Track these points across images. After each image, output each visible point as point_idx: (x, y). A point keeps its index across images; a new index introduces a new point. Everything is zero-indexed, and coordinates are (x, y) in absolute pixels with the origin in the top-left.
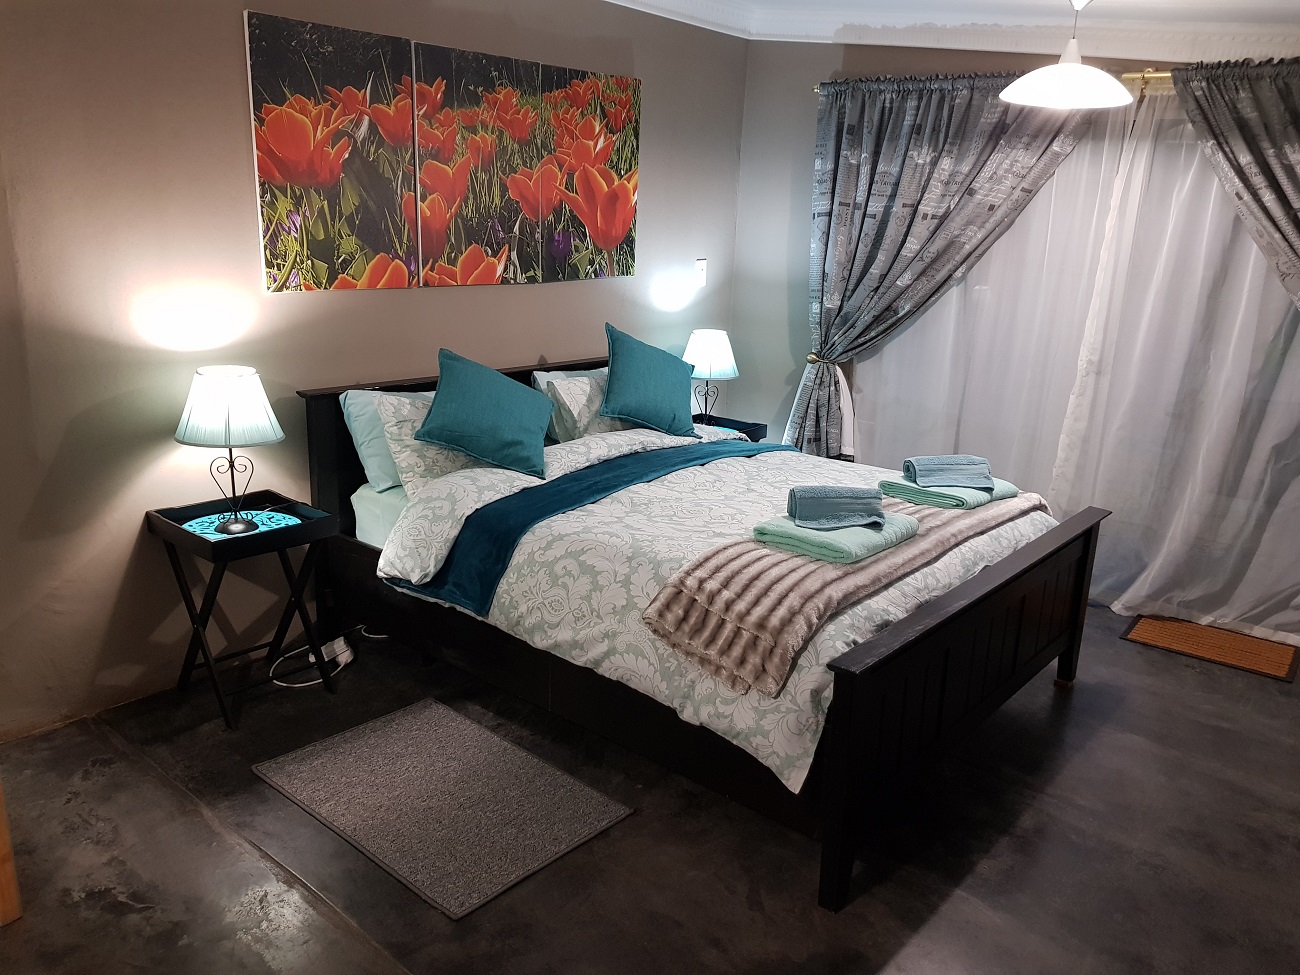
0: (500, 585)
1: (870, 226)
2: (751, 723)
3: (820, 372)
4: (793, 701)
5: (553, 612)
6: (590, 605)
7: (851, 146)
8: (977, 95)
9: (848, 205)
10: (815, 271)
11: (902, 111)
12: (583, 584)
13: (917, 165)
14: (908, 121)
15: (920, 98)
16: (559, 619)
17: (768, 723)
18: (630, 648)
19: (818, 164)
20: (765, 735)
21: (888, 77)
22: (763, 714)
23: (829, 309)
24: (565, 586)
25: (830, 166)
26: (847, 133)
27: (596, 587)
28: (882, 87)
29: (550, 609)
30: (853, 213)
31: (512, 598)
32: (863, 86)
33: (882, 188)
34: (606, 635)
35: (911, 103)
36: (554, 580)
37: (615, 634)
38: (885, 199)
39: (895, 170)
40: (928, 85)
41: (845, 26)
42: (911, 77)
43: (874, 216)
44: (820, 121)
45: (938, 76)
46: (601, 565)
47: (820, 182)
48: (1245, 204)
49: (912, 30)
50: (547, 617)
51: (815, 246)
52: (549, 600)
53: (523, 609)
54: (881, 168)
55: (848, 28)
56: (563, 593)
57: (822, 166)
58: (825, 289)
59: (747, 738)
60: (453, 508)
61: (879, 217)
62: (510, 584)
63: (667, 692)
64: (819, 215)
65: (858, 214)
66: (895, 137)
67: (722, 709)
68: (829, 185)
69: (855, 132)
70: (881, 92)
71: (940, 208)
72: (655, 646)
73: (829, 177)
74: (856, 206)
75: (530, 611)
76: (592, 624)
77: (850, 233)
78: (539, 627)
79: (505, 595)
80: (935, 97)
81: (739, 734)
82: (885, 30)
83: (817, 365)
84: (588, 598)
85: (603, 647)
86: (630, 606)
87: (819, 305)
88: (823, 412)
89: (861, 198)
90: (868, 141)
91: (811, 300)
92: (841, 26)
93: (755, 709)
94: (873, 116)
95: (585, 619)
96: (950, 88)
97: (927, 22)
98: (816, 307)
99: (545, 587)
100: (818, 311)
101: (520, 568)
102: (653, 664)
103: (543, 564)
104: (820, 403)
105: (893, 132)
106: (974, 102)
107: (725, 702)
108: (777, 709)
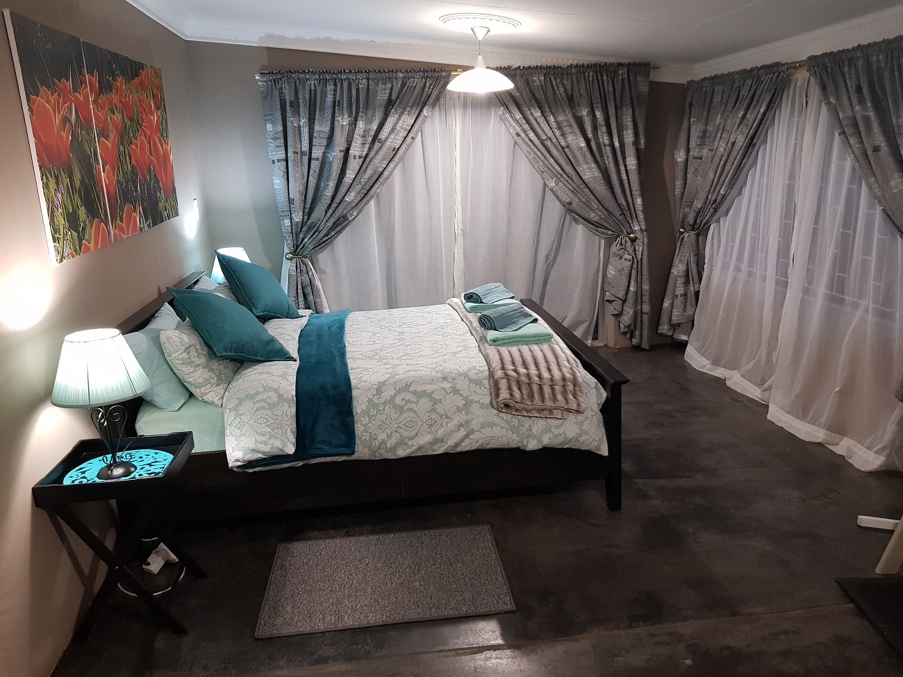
0: (356, 429)
1: (315, 165)
2: (578, 431)
3: (298, 265)
4: (592, 410)
5: (409, 429)
6: (438, 413)
7: (294, 115)
8: (371, 83)
9: (297, 153)
10: (281, 198)
11: (324, 94)
12: (425, 404)
13: (342, 126)
14: (329, 98)
15: (335, 85)
16: (416, 431)
17: (585, 427)
18: (483, 426)
19: (269, 127)
20: (587, 433)
21: (311, 70)
22: (582, 423)
23: (298, 222)
24: (410, 410)
25: (280, 128)
26: (290, 106)
27: (436, 402)
28: (308, 77)
29: (406, 428)
30: (301, 158)
31: (371, 433)
32: (294, 75)
33: (320, 142)
34: (461, 425)
35: (330, 87)
36: (400, 409)
37: (467, 422)
38: (323, 148)
39: (327, 129)
40: (339, 76)
41: (267, 35)
42: (327, 71)
43: (318, 159)
44: (265, 98)
45: (345, 71)
46: (429, 388)
47: (275, 139)
48: (522, 139)
49: (317, 41)
50: (405, 434)
51: (278, 182)
52: (403, 423)
53: (383, 436)
54: (317, 128)
55: (268, 36)
56: (412, 414)
57: (274, 128)
58: (292, 209)
59: (577, 440)
60: (279, 395)
61: (320, 160)
62: (364, 426)
63: (518, 439)
64: (278, 161)
65: (306, 159)
66: (322, 108)
67: (556, 432)
68: (282, 140)
69: (295, 105)
70: (307, 79)
71: (363, 151)
72: (500, 417)
73: (281, 135)
74: (303, 153)
75: (390, 436)
76: (444, 424)
77: (302, 171)
78: (401, 443)
79: (364, 434)
80: (345, 84)
81: (571, 439)
82: (297, 40)
83: (294, 260)
84: (433, 410)
85: (462, 432)
86: (468, 403)
87: (289, 221)
88: (309, 290)
89: (305, 148)
90: (304, 111)
91: (281, 218)
92: (264, 35)
93: (576, 423)
94: (304, 95)
95: (437, 424)
96: (354, 78)
97: (328, 36)
98: (287, 222)
99: (394, 416)
100: (289, 224)
101: (366, 413)
102: (504, 427)
103: (385, 403)
104: (304, 285)
105: (320, 105)
106: (371, 87)
107: (557, 427)
108: (587, 418)
